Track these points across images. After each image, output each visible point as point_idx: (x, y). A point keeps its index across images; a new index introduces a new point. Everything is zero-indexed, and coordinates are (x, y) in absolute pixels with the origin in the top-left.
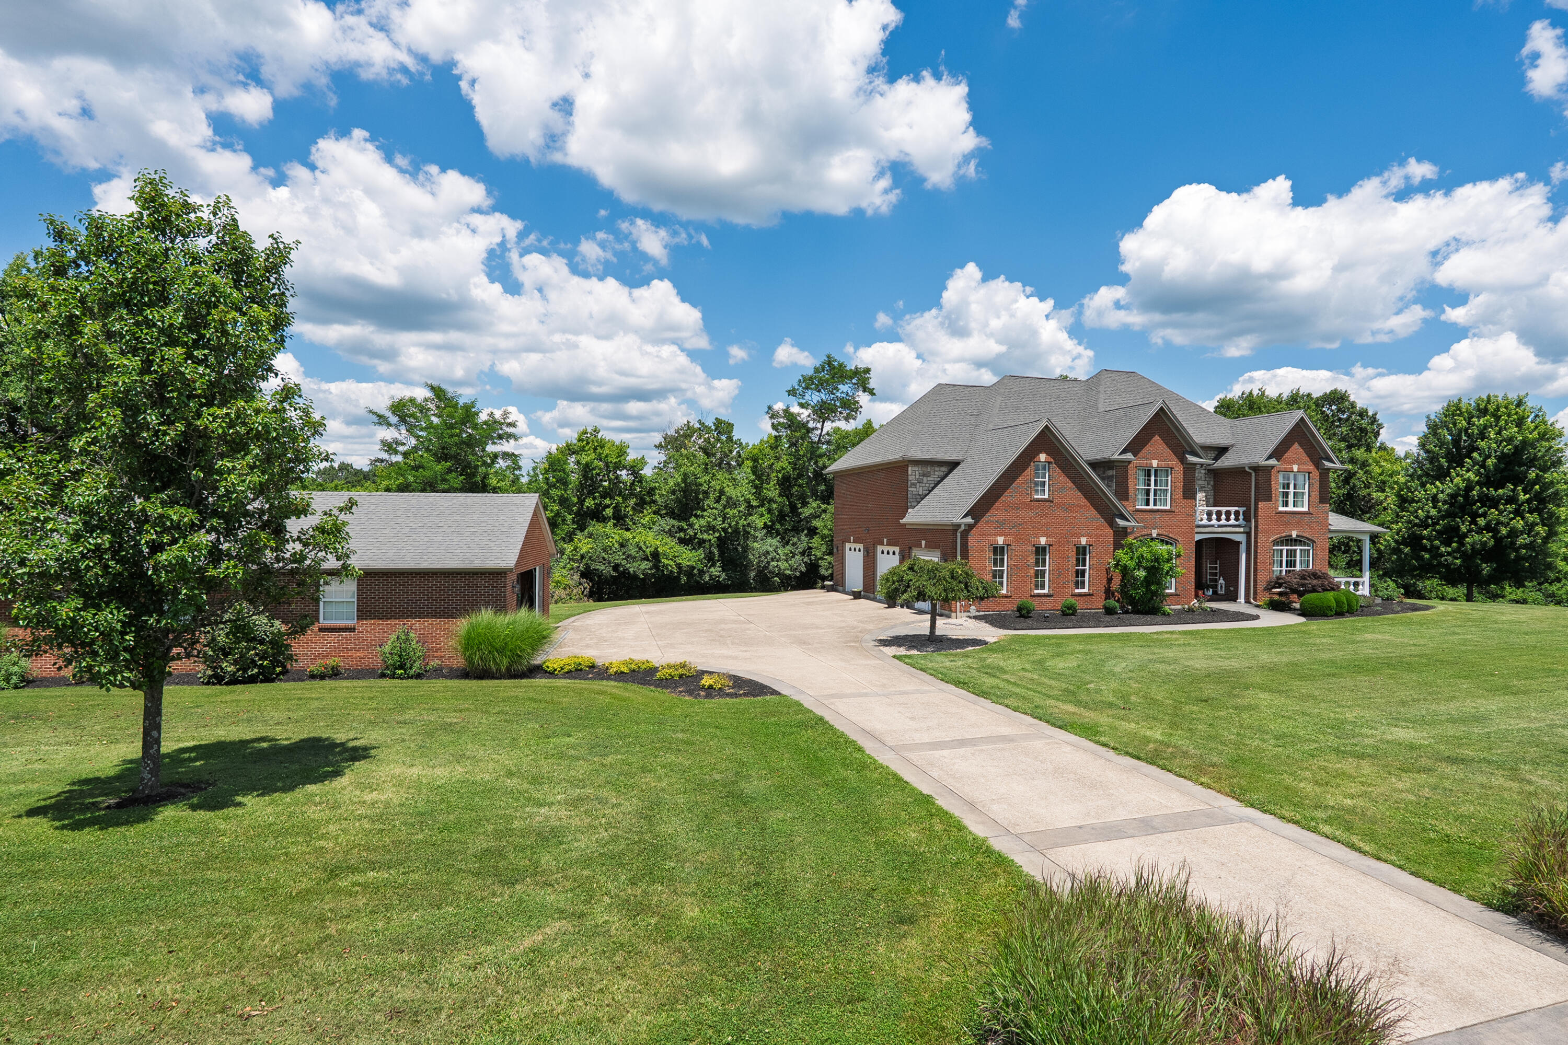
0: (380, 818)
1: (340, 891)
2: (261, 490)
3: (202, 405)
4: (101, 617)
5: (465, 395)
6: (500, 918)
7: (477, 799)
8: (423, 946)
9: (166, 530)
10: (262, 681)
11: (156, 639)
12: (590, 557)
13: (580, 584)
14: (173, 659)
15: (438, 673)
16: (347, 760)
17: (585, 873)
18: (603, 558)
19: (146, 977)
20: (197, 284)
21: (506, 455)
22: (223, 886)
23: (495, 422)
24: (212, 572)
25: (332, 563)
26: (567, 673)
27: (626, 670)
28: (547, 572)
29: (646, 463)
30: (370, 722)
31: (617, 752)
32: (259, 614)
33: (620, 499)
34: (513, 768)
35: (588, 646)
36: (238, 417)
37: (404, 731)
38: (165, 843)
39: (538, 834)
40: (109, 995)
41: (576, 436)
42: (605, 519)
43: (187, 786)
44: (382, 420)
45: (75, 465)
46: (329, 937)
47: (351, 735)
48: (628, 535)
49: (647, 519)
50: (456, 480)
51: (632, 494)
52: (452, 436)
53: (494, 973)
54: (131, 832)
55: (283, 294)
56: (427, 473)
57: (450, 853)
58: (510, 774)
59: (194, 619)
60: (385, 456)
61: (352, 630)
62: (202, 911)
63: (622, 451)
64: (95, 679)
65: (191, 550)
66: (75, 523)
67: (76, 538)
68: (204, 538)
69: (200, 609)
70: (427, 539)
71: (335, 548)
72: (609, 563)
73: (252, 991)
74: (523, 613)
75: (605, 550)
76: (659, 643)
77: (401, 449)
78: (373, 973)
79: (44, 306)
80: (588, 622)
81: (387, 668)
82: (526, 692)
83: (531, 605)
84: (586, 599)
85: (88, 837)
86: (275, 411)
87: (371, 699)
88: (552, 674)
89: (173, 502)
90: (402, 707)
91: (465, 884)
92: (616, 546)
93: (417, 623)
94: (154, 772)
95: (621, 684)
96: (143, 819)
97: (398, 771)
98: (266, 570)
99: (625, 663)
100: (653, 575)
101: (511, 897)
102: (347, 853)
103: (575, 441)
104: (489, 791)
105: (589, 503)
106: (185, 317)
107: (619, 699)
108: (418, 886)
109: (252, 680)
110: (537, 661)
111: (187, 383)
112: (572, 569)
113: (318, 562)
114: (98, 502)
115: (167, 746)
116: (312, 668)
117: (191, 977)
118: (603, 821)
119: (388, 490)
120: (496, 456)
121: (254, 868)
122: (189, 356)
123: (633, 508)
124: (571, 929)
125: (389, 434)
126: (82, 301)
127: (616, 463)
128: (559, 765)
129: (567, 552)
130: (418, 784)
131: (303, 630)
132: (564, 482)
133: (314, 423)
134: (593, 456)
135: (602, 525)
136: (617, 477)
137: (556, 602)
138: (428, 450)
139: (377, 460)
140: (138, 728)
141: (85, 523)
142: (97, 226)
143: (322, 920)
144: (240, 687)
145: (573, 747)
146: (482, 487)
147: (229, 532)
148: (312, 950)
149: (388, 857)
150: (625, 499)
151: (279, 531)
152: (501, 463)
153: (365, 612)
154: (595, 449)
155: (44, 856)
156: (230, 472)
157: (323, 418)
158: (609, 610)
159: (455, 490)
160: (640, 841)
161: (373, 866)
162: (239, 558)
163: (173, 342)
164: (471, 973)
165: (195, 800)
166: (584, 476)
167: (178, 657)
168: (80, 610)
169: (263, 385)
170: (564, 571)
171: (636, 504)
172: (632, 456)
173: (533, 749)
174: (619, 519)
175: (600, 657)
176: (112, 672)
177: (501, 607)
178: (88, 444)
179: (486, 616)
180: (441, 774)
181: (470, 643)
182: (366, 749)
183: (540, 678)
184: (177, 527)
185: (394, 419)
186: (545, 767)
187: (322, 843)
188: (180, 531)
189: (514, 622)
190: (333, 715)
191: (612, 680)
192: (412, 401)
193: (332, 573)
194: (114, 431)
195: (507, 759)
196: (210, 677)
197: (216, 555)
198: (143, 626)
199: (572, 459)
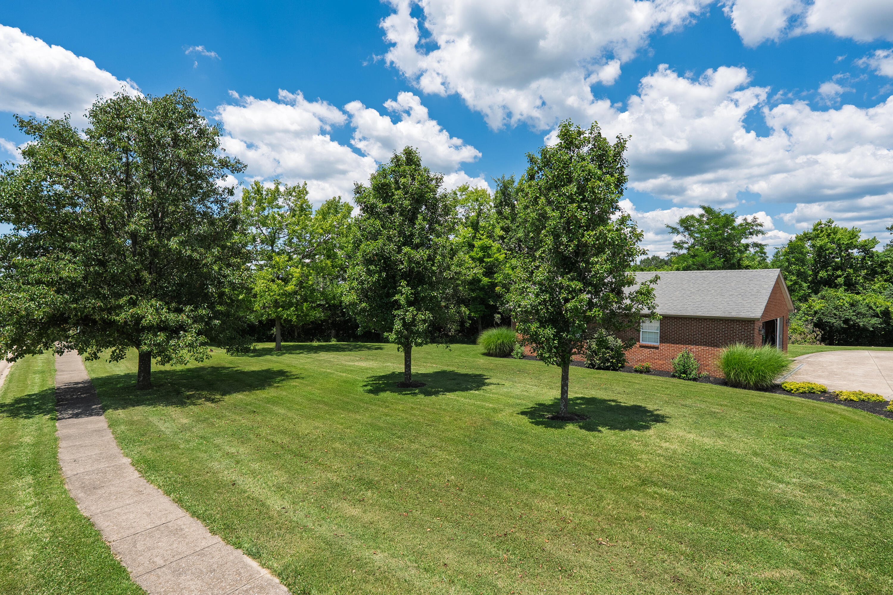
0: (670, 458)
1: (647, 494)
2: (610, 272)
3: (584, 231)
4: (545, 332)
5: (726, 209)
6: (747, 549)
7: (731, 464)
8: (694, 544)
9: (570, 292)
10: (612, 370)
11: (566, 344)
12: (823, 313)
13: (813, 331)
14: (573, 354)
15: (707, 379)
16: (653, 421)
17: (817, 543)
18: (835, 314)
19: (559, 503)
20: (583, 171)
21: (756, 245)
22: (592, 470)
23: (747, 224)
24: (589, 313)
25: (646, 311)
26: (802, 393)
27: (855, 399)
28: (786, 322)
29: (877, 242)
30: (666, 402)
31: (847, 459)
32: (610, 335)
33: (851, 271)
34: (758, 451)
35: (820, 377)
36: (600, 235)
37: (685, 411)
38: (569, 441)
39: (777, 501)
40: (546, 505)
41: (812, 227)
42: (838, 285)
43: (578, 416)
44: (674, 230)
45: (537, 263)
46: (640, 517)
47: (656, 407)
48: (859, 297)
49: (877, 285)
50: (718, 261)
51: (863, 267)
52: (717, 235)
53: (742, 584)
54: (557, 432)
55: (623, 166)
56: (700, 259)
57: (713, 494)
58: (756, 454)
59: (581, 336)
60: (676, 251)
61: (657, 348)
62: (582, 480)
63: (854, 234)
64: (542, 358)
65: (580, 302)
66: (536, 289)
67: (537, 295)
68: (585, 296)
69: (584, 331)
70: (701, 298)
71: (647, 303)
72: (840, 318)
73: (602, 530)
74: (767, 348)
75: (836, 308)
76: (889, 382)
77: (686, 245)
78: (666, 550)
79: (527, 195)
80: (820, 359)
81: (676, 372)
82: (768, 401)
83: (773, 343)
84: (818, 342)
85: (540, 429)
86: (617, 230)
87: (667, 388)
88: (789, 392)
89: (572, 280)
90: (684, 396)
91: (723, 517)
92: (847, 305)
93: (694, 348)
94: (566, 406)
95: (850, 409)
96: (561, 427)
97: (681, 434)
98: (612, 312)
99: (854, 393)
100: (884, 329)
101: (756, 537)
102: (651, 473)
103: (810, 231)
104: (740, 461)
105: (823, 274)
106: (578, 189)
107: (848, 420)
108: (691, 507)
109: (607, 368)
110: (778, 381)
111: (578, 221)
112: (807, 321)
113: (638, 310)
114: (544, 279)
115: (571, 395)
116: (636, 366)
117: (577, 512)
118: (833, 509)
119: (678, 269)
120: (747, 246)
121: (606, 466)
122: (579, 207)
123: (864, 278)
124: (805, 581)
125: (678, 238)
126: (540, 189)
127: (847, 244)
128: (794, 457)
129: (803, 309)
130: (693, 445)
131: (631, 346)
132: (802, 262)
133: (637, 234)
134: (827, 240)
135: (833, 290)
136: (848, 255)
137: (793, 343)
138: (702, 244)
139: (672, 253)
140: (559, 384)
141: (541, 289)
142: (544, 153)
143: (637, 506)
144: (602, 371)
145: (806, 447)
146: (738, 266)
147: (596, 294)
148: (632, 521)
149: (674, 483)
150: (856, 270)
151: (619, 293)
152: (752, 250)
153: (664, 339)
154: (829, 235)
155: (526, 433)
156: (597, 263)
157: (642, 231)
158: (839, 353)
159: (719, 268)
160: (869, 535)
161: (665, 485)
162: (601, 306)
163: (572, 201)
164: (725, 577)
165: (581, 424)
166: (818, 255)
167: (575, 353)
168: (538, 328)
169: (612, 216)
170: (800, 322)
171: (866, 274)
172: (863, 238)
173: (774, 441)
174: (850, 286)
175: (831, 386)
176: (549, 357)
177: (750, 342)
178: (542, 253)
179: (739, 348)
180: (708, 442)
181: (728, 363)
182: (663, 417)
183: (780, 393)
184: (574, 290)
185: (681, 229)
186: (783, 456)
187: (638, 463)
188: (575, 292)
189: (760, 354)
190: (646, 394)
191: (842, 404)
192: (692, 217)
193: (646, 316)
194: (550, 247)
195: (755, 444)
196: (590, 364)
197: (591, 305)
198: (561, 338)
199: (808, 244)
